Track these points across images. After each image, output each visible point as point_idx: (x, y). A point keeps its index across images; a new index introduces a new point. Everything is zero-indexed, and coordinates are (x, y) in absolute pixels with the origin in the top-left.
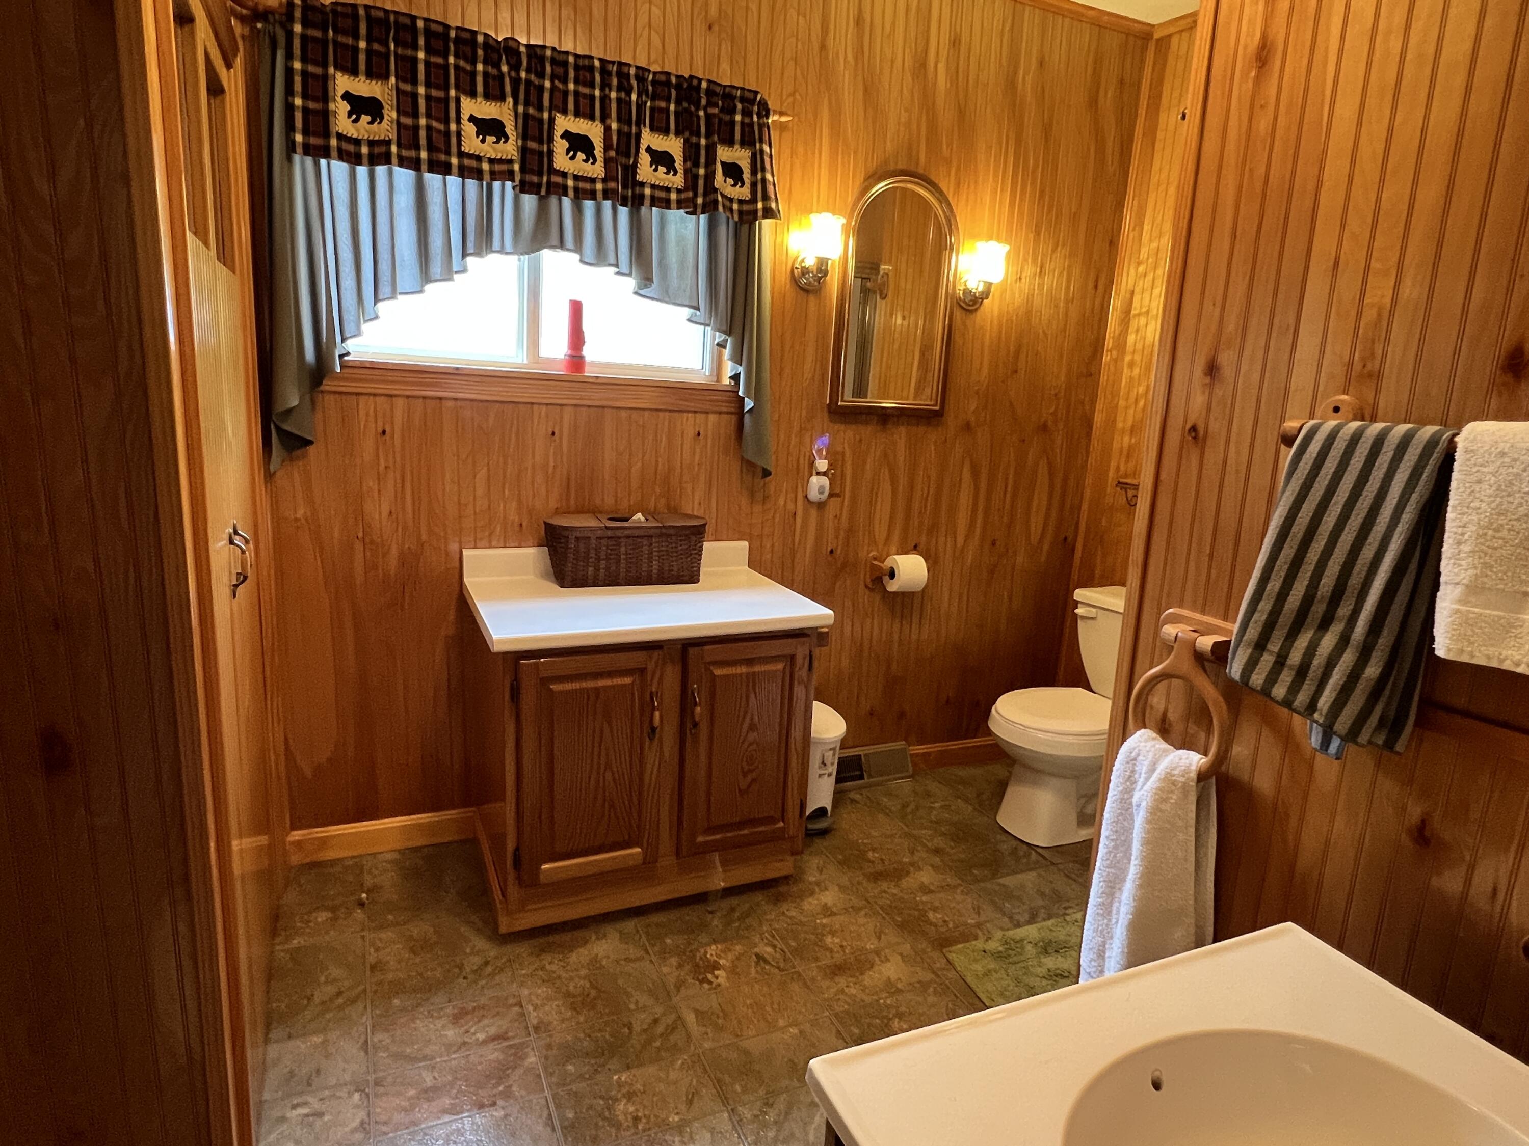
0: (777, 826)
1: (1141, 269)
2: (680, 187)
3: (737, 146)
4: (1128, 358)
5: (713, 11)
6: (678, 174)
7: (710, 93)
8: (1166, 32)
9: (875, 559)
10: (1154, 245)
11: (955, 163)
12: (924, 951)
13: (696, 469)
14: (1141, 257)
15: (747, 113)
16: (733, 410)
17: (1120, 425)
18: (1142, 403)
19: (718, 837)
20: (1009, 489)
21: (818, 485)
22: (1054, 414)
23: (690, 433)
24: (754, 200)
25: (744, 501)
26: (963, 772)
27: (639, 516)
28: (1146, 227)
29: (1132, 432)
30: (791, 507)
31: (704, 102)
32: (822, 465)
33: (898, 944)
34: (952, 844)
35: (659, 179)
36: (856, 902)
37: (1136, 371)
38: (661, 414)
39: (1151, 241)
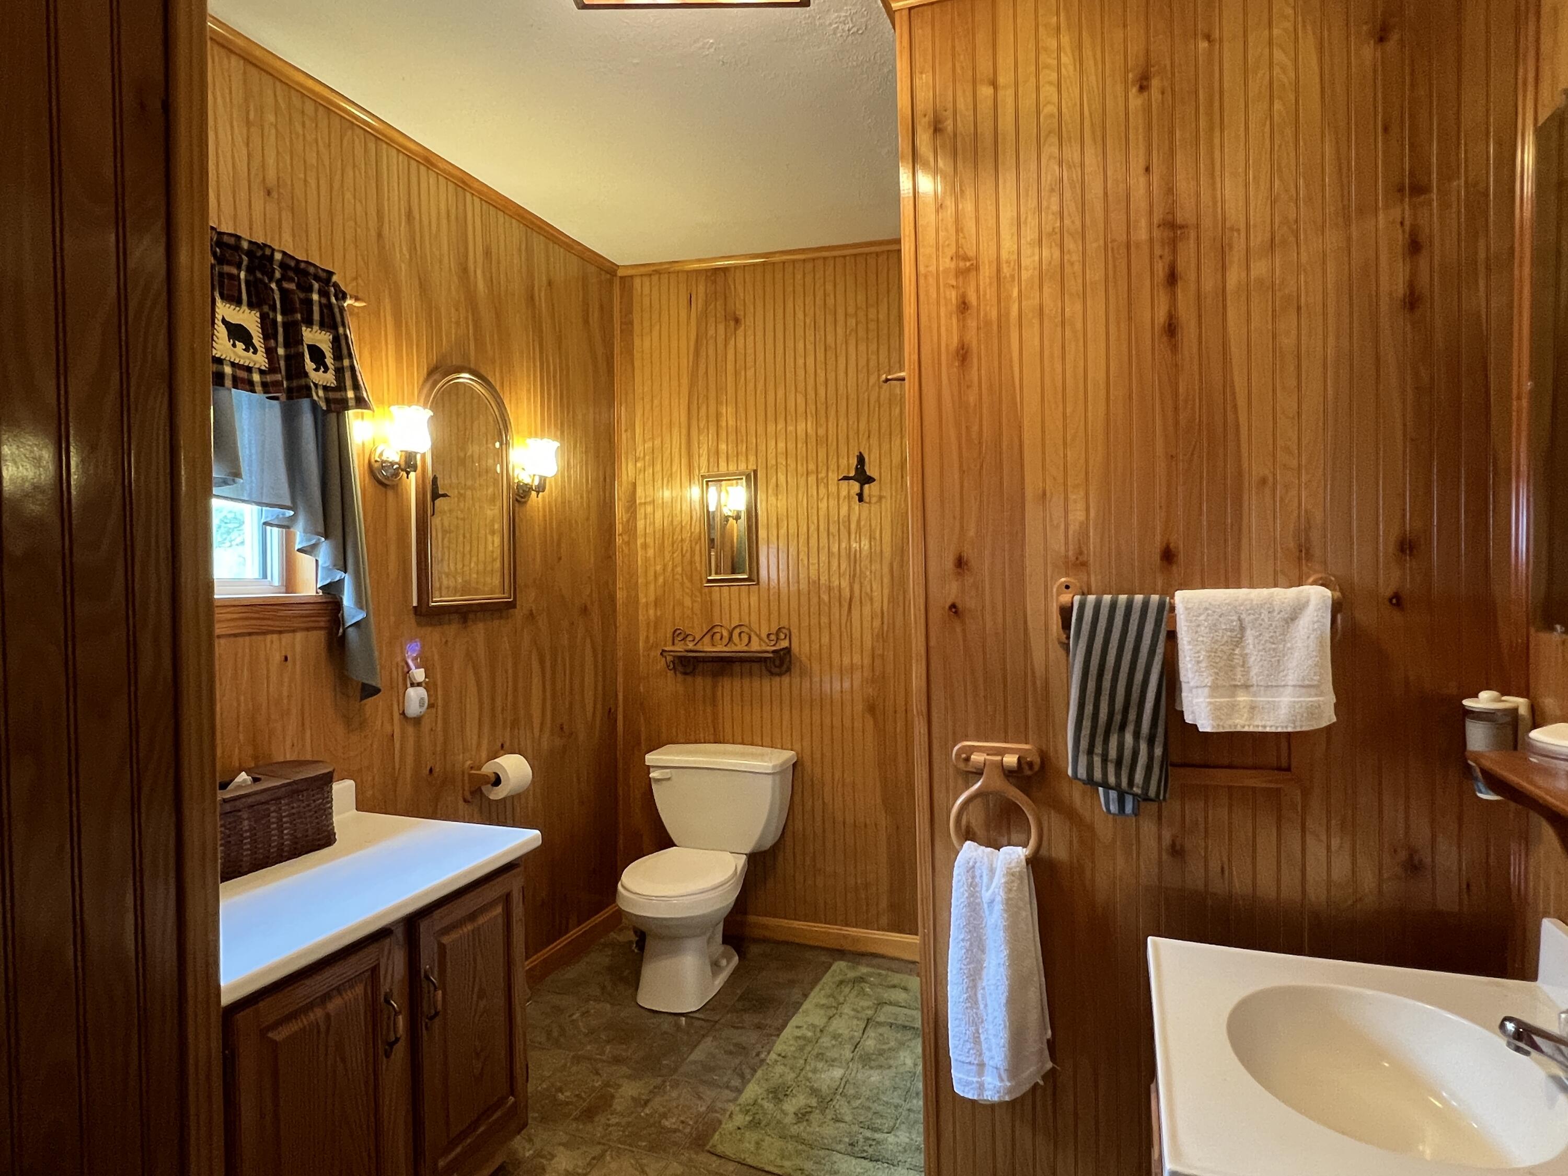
0: (510, 1103)
1: (639, 465)
2: (263, 368)
3: (316, 328)
4: (640, 541)
5: (271, 175)
6: (259, 353)
7: (283, 265)
8: (630, 272)
9: (472, 768)
10: (649, 445)
11: (498, 362)
12: (690, 1160)
13: (285, 701)
14: (638, 454)
15: (323, 293)
16: (322, 624)
17: (643, 600)
18: (661, 580)
19: (459, 1150)
20: (568, 672)
21: (415, 698)
22: (590, 595)
23: (277, 657)
24: (341, 387)
25: (340, 730)
26: (571, 973)
27: (243, 776)
28: (638, 430)
29: (656, 605)
30: (388, 728)
31: (278, 275)
32: (419, 674)
33: (666, 1168)
34: (624, 1047)
35: (240, 357)
36: (598, 1150)
37: (651, 552)
38: (240, 639)
39: (644, 442)
